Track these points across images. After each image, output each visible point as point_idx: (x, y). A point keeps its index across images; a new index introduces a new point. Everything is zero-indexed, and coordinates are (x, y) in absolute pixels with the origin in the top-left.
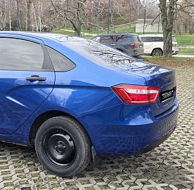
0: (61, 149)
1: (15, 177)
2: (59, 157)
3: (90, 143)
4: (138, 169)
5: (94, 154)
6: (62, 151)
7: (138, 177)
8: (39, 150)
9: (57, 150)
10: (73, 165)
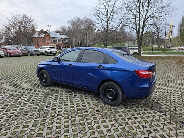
0: (111, 95)
1: (92, 105)
2: (110, 98)
3: (123, 93)
4: (141, 103)
5: (125, 97)
6: (111, 96)
7: (142, 107)
8: (101, 94)
9: (109, 95)
10: (116, 102)
